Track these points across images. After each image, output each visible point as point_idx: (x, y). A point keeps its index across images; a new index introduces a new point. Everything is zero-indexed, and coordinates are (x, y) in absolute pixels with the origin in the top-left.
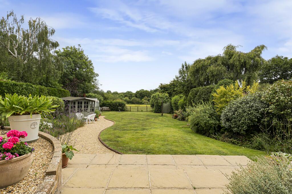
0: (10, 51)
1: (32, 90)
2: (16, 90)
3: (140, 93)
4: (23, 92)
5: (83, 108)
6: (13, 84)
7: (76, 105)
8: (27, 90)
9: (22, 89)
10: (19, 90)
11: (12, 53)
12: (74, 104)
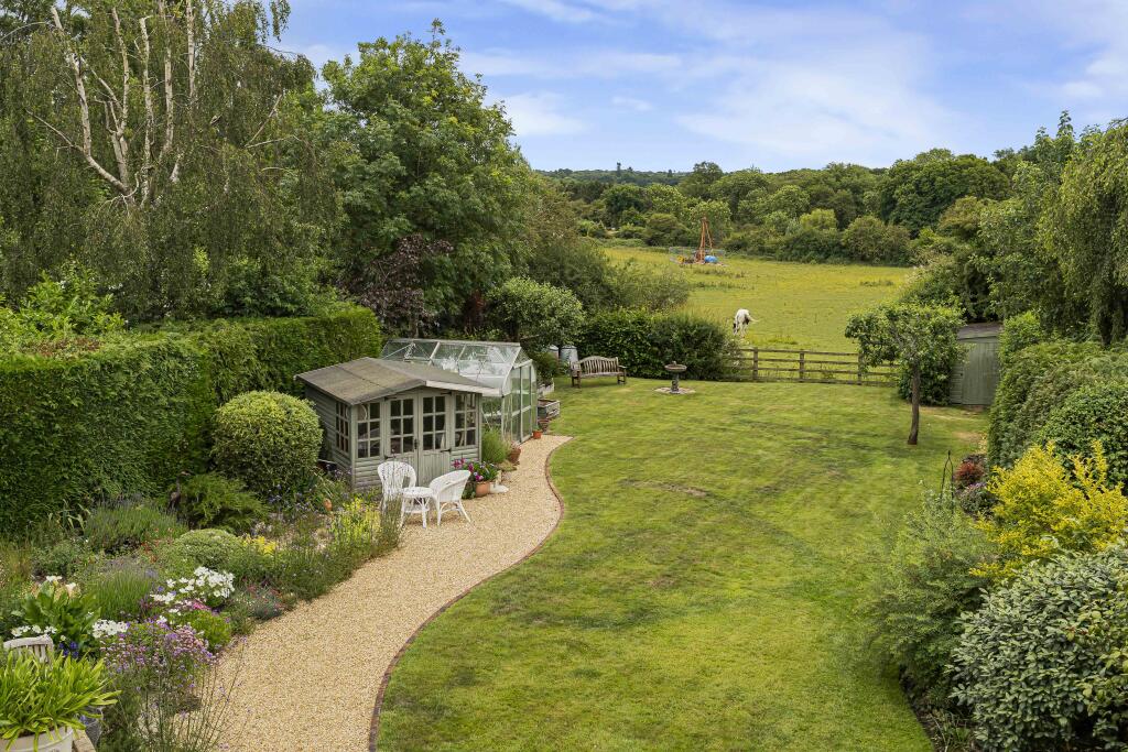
0: (94, 163)
1: (180, 371)
2: (113, 388)
3: (916, 175)
4: (142, 391)
5: (419, 434)
6: (98, 367)
7: (385, 419)
8: (156, 378)
9: (138, 380)
10: (127, 387)
11: (102, 171)
12: (375, 412)
